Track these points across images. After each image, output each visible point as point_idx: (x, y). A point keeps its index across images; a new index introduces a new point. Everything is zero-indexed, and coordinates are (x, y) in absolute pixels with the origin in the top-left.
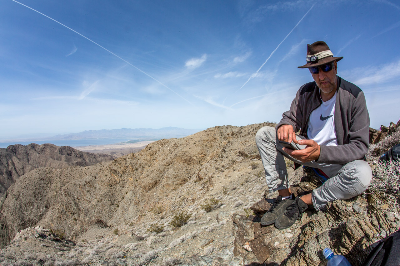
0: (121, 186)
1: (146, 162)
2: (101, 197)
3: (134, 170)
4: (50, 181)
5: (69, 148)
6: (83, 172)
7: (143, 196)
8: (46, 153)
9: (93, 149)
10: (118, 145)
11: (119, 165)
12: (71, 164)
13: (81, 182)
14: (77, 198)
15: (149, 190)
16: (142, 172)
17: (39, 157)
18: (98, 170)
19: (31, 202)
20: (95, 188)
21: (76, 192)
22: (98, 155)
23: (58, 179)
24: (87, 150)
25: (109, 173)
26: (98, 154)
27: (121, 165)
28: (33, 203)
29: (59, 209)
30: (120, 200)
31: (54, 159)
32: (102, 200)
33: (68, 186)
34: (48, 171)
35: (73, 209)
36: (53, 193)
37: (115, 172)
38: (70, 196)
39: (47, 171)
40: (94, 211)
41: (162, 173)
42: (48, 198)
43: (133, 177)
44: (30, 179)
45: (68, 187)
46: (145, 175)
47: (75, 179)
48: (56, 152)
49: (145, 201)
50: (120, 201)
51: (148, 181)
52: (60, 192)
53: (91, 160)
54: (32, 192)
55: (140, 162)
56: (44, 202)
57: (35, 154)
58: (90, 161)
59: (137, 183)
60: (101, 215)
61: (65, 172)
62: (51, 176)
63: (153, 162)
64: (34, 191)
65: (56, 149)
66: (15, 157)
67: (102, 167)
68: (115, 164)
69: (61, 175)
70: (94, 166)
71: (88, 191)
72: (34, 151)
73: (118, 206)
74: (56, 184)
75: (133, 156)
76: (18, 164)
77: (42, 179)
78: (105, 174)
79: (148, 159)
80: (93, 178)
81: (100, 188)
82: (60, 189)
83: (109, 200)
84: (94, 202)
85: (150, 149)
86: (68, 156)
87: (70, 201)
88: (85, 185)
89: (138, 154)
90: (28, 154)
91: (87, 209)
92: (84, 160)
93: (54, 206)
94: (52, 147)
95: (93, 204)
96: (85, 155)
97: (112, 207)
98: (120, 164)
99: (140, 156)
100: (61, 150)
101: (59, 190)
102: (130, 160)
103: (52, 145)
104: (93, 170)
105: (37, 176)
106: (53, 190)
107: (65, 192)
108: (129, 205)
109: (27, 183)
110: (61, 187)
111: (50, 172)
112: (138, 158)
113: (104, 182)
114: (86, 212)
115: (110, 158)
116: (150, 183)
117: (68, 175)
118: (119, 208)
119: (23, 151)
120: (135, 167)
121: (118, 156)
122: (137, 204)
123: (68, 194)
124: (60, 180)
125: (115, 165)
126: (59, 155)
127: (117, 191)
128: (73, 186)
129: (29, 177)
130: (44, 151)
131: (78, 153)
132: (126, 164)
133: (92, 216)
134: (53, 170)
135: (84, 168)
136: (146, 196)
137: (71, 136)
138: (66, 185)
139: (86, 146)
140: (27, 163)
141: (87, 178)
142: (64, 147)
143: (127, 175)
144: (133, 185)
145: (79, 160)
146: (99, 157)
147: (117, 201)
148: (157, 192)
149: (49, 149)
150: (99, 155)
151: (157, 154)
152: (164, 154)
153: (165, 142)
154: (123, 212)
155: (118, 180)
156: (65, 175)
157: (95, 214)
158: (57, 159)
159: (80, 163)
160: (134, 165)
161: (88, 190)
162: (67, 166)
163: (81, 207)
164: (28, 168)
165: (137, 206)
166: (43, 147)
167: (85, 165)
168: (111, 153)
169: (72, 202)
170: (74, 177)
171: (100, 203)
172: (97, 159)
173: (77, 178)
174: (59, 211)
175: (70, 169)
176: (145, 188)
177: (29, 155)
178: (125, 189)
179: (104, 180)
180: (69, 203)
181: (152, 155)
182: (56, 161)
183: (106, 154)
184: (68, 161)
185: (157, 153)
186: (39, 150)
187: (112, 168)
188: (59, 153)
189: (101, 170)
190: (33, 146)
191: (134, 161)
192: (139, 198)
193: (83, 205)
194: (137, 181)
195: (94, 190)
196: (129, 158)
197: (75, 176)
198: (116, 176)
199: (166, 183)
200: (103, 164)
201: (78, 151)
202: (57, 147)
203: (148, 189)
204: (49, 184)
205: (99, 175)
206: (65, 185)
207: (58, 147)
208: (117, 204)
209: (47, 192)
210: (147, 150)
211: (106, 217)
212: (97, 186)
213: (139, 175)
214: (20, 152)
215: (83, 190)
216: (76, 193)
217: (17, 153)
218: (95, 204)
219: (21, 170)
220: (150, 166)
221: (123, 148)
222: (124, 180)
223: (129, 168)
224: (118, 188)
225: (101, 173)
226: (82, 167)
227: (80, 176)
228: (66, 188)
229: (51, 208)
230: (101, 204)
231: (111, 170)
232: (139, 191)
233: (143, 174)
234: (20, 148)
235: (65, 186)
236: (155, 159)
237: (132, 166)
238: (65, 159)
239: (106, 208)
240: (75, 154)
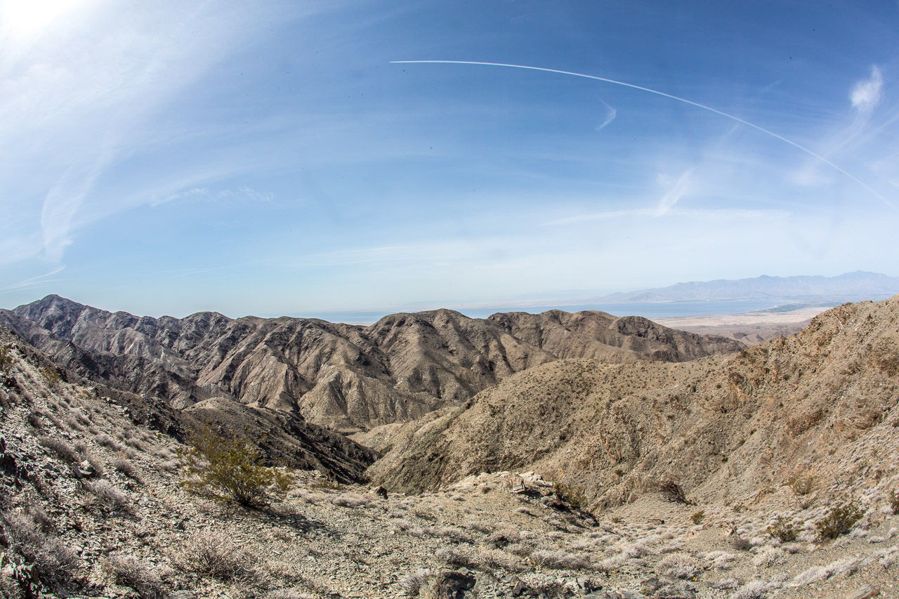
0: (744, 415)
1: (808, 360)
2: (695, 433)
3: (780, 380)
4: (587, 387)
5: (642, 321)
6: (669, 374)
7: (784, 444)
8: (587, 329)
9: (696, 325)
10: (752, 317)
11: (750, 365)
12: (642, 354)
13: (659, 395)
14: (641, 430)
15: (801, 432)
16: (796, 386)
17: (569, 338)
18: (702, 373)
19: (528, 425)
20: (689, 412)
21: (642, 415)
22: (707, 339)
23: (608, 385)
24: (682, 325)
25: (727, 381)
26: (707, 336)
27: (755, 365)
28: (533, 425)
29: (590, 447)
30: (734, 447)
31: (605, 343)
32: (695, 440)
33: (628, 401)
34: (587, 367)
35: (623, 451)
36: (588, 413)
37: (738, 380)
38: (625, 423)
39: (585, 367)
40: (670, 463)
41: (837, 390)
42: (574, 420)
43: (775, 395)
44: (540, 379)
45: (627, 403)
46: (802, 392)
47: (647, 387)
48: (611, 327)
49: (784, 457)
50: (733, 450)
51: (803, 410)
52: (605, 411)
53: (690, 349)
54: (538, 404)
55: (795, 360)
56: (561, 427)
57: (558, 330)
58: (687, 350)
59: (780, 413)
60: (682, 473)
61: (627, 371)
62: (592, 376)
63: (823, 361)
64: (542, 403)
65: (610, 321)
66: (507, 336)
67: (713, 367)
68: (742, 360)
69: (615, 378)
70: (695, 363)
71: (670, 417)
72: (557, 325)
73: (725, 460)
74: (600, 394)
75: (783, 343)
76: (514, 350)
77: (570, 382)
78: (717, 383)
79: (813, 354)
80: (689, 389)
81: (699, 412)
82: (608, 406)
83: (710, 443)
84: (676, 443)
85: (818, 329)
86: (638, 337)
87: (623, 433)
88: (666, 403)
89: (794, 339)
90: (541, 332)
91: (655, 455)
92: (675, 347)
93: (581, 439)
94: (602, 318)
95: (673, 446)
96: (678, 338)
97: (711, 459)
98: (753, 362)
99: (798, 344)
100: (622, 324)
101: (604, 406)
102: (775, 353)
103: (601, 313)
104: (692, 372)
105: (558, 374)
106: (589, 406)
107: (617, 414)
108: (749, 462)
109: (528, 386)
110: (611, 401)
111: (591, 368)
112: (792, 349)
113: (711, 401)
114: (650, 462)
115: (732, 346)
116: (807, 414)
117: (633, 378)
118: (727, 464)
119: (529, 325)
120: (784, 371)
121: (751, 343)
122: (766, 461)
123: (624, 418)
124: (612, 386)
125: (742, 363)
126: (617, 335)
127: (735, 424)
128: (637, 401)
129: (537, 375)
130: (582, 325)
131: (662, 331)
132: (765, 362)
133: (661, 473)
134: (600, 365)
135: (671, 366)
136: (791, 446)
137: (647, 294)
138: (624, 399)
139: (682, 318)
140: (537, 349)
141: (676, 388)
142: (631, 319)
143: (763, 390)
144: (771, 414)
145: (663, 348)
146: (709, 343)
147: (728, 447)
148: (816, 439)
149: (594, 322)
150: (710, 339)
151: (832, 343)
152: (845, 343)
153: (851, 310)
154: (730, 475)
155: (742, 400)
156: (627, 378)
157: (669, 470)
158: (612, 344)
159: (665, 353)
160: (782, 366)
161: (671, 414)
162: (634, 358)
163: (643, 450)
164: (539, 357)
165: (763, 468)
166: (580, 317)
167: (674, 360)
168: (735, 335)
169: (628, 437)
170: (645, 382)
171: (689, 447)
172: (704, 348)
173: (651, 387)
174: (589, 450)
175: (639, 365)
176: (793, 425)
177: (544, 332)
178: (753, 422)
179: (712, 397)
180: (618, 437)
181: (821, 344)
182: (610, 346)
183: (725, 336)
184: (637, 347)
185: (833, 339)
186: (570, 323)
187: (734, 371)
188: (617, 330)
189: (709, 372)
190: (555, 316)
191: (784, 358)
192: (775, 448)
193: (651, 446)
194: (782, 405)
195: (684, 415)
196: (773, 350)
197: (648, 380)
198: (739, 390)
199: (838, 419)
200: (716, 360)
201: (663, 327)
202: (613, 318)
203: (799, 428)
204: (584, 393)
205: (702, 384)
206: (620, 399)
207: (616, 318)
208: (724, 456)
209: (574, 409)
210: (813, 332)
211: (689, 481)
212: (694, 407)
213: (789, 392)
214: (521, 327)
215: (660, 413)
216: (642, 418)
217: (513, 328)
218: (677, 447)
219: (519, 360)
220: (815, 371)
221: (763, 323)
222: (755, 401)
223: (770, 372)
224: (737, 418)
225: (708, 379)
226: (667, 363)
227: (661, 383)
228: (622, 406)
229: (572, 441)
230: (689, 449)
231: (732, 376)
232: (780, 433)
233: (797, 391)
234: (522, 319)
235: (622, 401)
236: (826, 356)
237: (778, 368)
238: (630, 344)
239: (698, 461)
240: (654, 333)
